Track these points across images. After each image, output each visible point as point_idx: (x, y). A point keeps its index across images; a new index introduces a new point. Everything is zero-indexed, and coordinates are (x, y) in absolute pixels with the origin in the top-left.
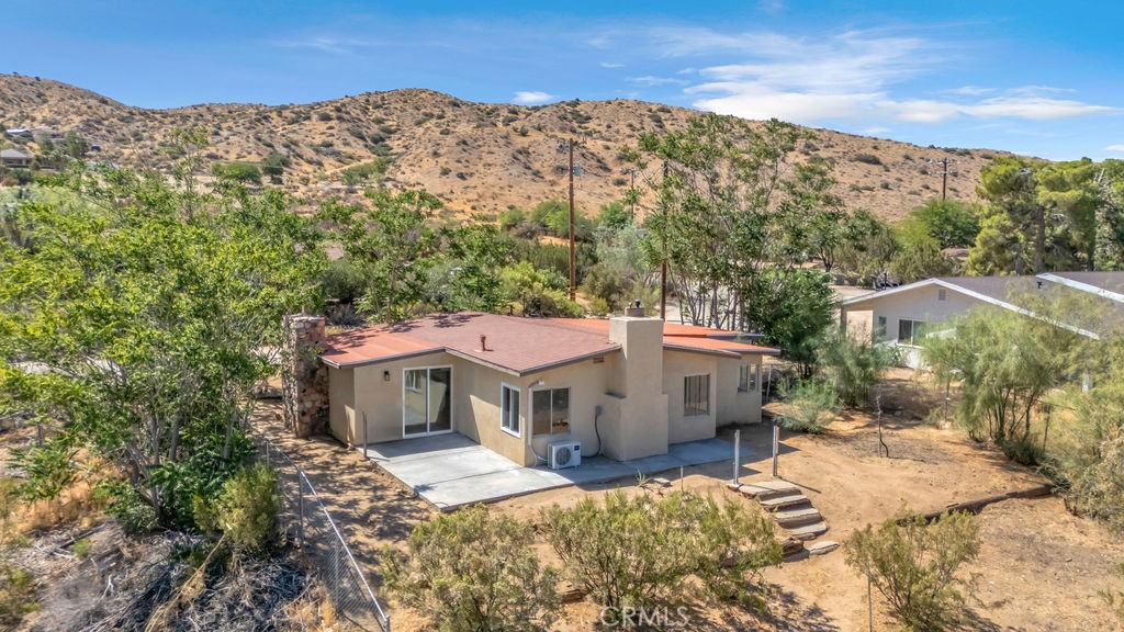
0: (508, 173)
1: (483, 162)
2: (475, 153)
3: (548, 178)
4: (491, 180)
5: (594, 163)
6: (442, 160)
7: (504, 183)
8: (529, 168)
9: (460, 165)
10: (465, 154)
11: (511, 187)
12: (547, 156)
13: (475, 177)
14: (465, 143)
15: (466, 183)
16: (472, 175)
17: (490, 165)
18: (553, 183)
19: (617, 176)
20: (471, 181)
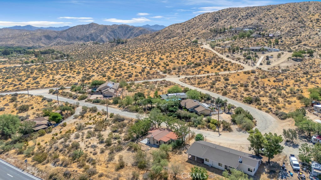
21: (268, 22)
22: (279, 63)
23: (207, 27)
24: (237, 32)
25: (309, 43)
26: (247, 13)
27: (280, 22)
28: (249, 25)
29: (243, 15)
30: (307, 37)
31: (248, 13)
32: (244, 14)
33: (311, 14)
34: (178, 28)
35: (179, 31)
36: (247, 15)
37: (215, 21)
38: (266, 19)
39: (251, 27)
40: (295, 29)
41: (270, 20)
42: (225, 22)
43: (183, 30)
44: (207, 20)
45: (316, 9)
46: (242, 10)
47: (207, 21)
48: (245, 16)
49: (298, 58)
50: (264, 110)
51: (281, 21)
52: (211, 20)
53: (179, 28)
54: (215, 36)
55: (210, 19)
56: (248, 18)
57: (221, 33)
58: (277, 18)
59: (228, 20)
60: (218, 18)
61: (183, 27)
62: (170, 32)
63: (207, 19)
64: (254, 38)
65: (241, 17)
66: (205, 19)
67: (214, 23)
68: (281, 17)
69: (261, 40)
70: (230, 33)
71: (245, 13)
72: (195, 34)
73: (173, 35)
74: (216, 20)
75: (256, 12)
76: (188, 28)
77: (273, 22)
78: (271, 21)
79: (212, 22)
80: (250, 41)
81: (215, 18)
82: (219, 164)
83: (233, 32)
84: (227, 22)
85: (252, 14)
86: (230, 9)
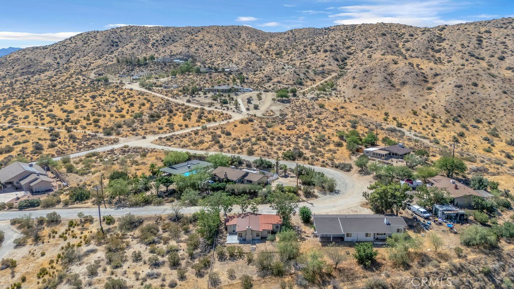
0: (379, 86)
1: (372, 81)
2: (370, 76)
3: (397, 87)
4: (372, 90)
5: (421, 78)
6: (355, 80)
7: (376, 91)
8: (390, 83)
9: (361, 83)
10: (365, 77)
11: (379, 93)
12: (400, 76)
13: (366, 89)
14: (367, 72)
15: (361, 91)
16: (365, 87)
17: (373, 82)
18: (398, 90)
19: (429, 85)
20: (364, 90)
21: (200, 51)
22: (268, 106)
23: (103, 54)
24: (168, 64)
25: (282, 79)
26: (162, 36)
27: (216, 52)
28: (177, 54)
29: (157, 39)
30: (274, 72)
31: (164, 37)
32: (157, 37)
33: (247, 43)
34: (44, 56)
35: (49, 60)
36: (163, 40)
37: (113, 46)
38: (196, 47)
39: (181, 57)
40: (252, 62)
41: (202, 48)
42: (133, 49)
43: (56, 58)
44: (99, 42)
45: (249, 37)
46: (152, 31)
47: (100, 45)
48: (161, 41)
49: (284, 98)
50: (317, 164)
51: (218, 51)
52: (105, 44)
53: (46, 55)
54: (132, 70)
55: (103, 42)
56: (166, 43)
57: (140, 65)
58: (211, 46)
59: (137, 46)
60: (117, 40)
61: (55, 54)
62: (28, 62)
63: (97, 41)
64: (207, 74)
65: (154, 41)
66: (93, 41)
67: (113, 49)
68: (216, 44)
69: (218, 75)
70: (157, 65)
71: (158, 35)
72: (85, 66)
73: (39, 67)
74: (115, 44)
75: (175, 36)
76: (66, 55)
77: (206, 51)
78: (205, 50)
79: (108, 48)
80: (203, 77)
81: (112, 41)
82: (367, 235)
83: (161, 64)
84: (135, 49)
85: (170, 38)
86: (132, 27)
